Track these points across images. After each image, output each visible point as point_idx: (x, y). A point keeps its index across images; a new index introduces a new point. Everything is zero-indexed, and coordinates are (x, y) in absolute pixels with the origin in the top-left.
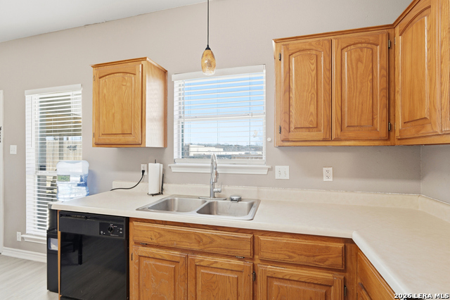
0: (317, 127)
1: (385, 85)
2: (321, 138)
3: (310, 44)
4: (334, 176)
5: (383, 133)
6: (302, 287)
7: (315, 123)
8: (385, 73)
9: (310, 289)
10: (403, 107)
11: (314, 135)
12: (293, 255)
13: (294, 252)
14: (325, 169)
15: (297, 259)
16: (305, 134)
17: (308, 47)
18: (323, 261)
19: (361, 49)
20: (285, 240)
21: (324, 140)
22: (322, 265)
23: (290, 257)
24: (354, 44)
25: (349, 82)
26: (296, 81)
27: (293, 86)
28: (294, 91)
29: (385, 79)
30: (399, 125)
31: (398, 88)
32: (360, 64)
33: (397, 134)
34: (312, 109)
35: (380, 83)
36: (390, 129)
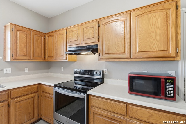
0: (26, 55)
1: (44, 47)
2: (28, 59)
3: (24, 30)
4: (29, 70)
5: (43, 58)
6: (27, 101)
7: (26, 54)
8: (44, 44)
9: (29, 100)
10: (48, 53)
11: (25, 58)
12: (24, 93)
13: (24, 92)
14: (25, 68)
15: (25, 93)
16: (22, 57)
17: (23, 30)
18: (33, 91)
19: (39, 36)
20: (21, 89)
21: (29, 59)
22: (33, 92)
23: (23, 94)
24: (37, 35)
25: (36, 44)
26: (19, 40)
27: (18, 41)
28: (18, 43)
29: (44, 46)
30: (47, 57)
31: (47, 48)
32: (38, 40)
33: (47, 59)
34: (25, 50)
35: (43, 46)
36: (45, 57)
